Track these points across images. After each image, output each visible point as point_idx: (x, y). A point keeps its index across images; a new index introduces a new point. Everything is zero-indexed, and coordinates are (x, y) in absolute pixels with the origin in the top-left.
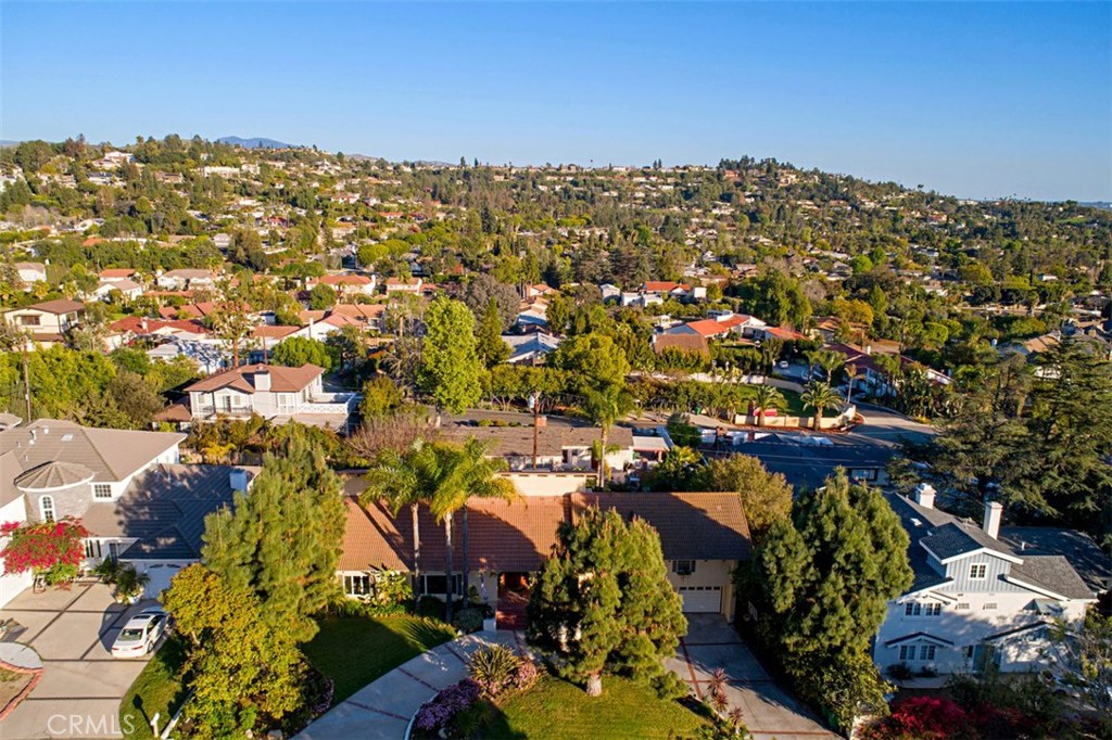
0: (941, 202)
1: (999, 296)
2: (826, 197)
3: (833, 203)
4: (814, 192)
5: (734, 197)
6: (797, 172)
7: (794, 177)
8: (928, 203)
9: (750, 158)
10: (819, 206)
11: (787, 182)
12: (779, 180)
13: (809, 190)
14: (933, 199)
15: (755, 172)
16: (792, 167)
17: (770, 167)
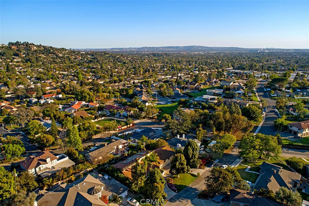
0: (77, 53)
1: (113, 82)
2: (47, 53)
3: (50, 55)
4: (43, 52)
5: (19, 55)
6: (36, 46)
7: (35, 47)
8: (74, 53)
9: (19, 41)
10: (46, 56)
11: (34, 49)
12: (31, 49)
13: (42, 51)
14: (75, 52)
15: (22, 46)
16: (34, 45)
17: (27, 44)
